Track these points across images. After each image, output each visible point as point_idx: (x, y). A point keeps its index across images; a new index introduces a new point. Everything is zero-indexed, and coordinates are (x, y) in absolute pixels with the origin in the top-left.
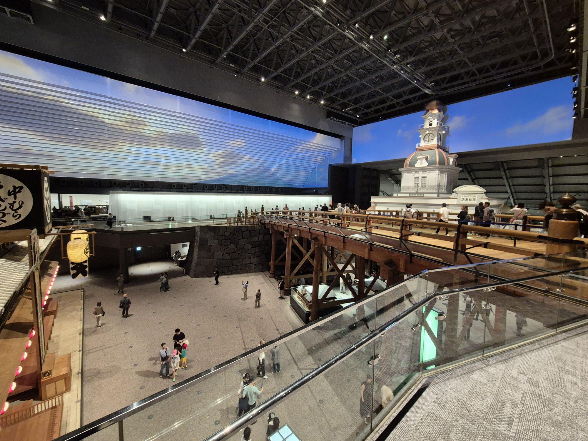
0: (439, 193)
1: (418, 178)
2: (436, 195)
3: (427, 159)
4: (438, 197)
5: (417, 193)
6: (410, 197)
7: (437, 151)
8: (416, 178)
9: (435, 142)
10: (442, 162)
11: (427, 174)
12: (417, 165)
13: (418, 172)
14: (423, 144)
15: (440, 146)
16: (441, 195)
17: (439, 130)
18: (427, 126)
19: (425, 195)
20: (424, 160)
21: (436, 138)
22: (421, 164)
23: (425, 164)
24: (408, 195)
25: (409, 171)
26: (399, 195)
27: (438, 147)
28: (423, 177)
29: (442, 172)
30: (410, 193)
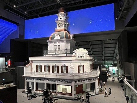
0: (67, 54)
1: (56, 46)
2: (65, 55)
3: (60, 36)
4: (67, 56)
5: (56, 54)
6: (52, 57)
7: (64, 32)
8: (55, 46)
9: (63, 28)
10: (67, 37)
11: (60, 43)
12: (55, 38)
13: (56, 42)
14: (58, 28)
15: (66, 29)
16: (68, 55)
17: (65, 22)
18: (59, 19)
19: (60, 55)
20: (58, 36)
21: (64, 25)
22: (57, 38)
23: (59, 38)
24: (51, 55)
25: (51, 42)
26: (47, 55)
27: (65, 30)
28: (58, 45)
29: (67, 42)
30: (52, 54)
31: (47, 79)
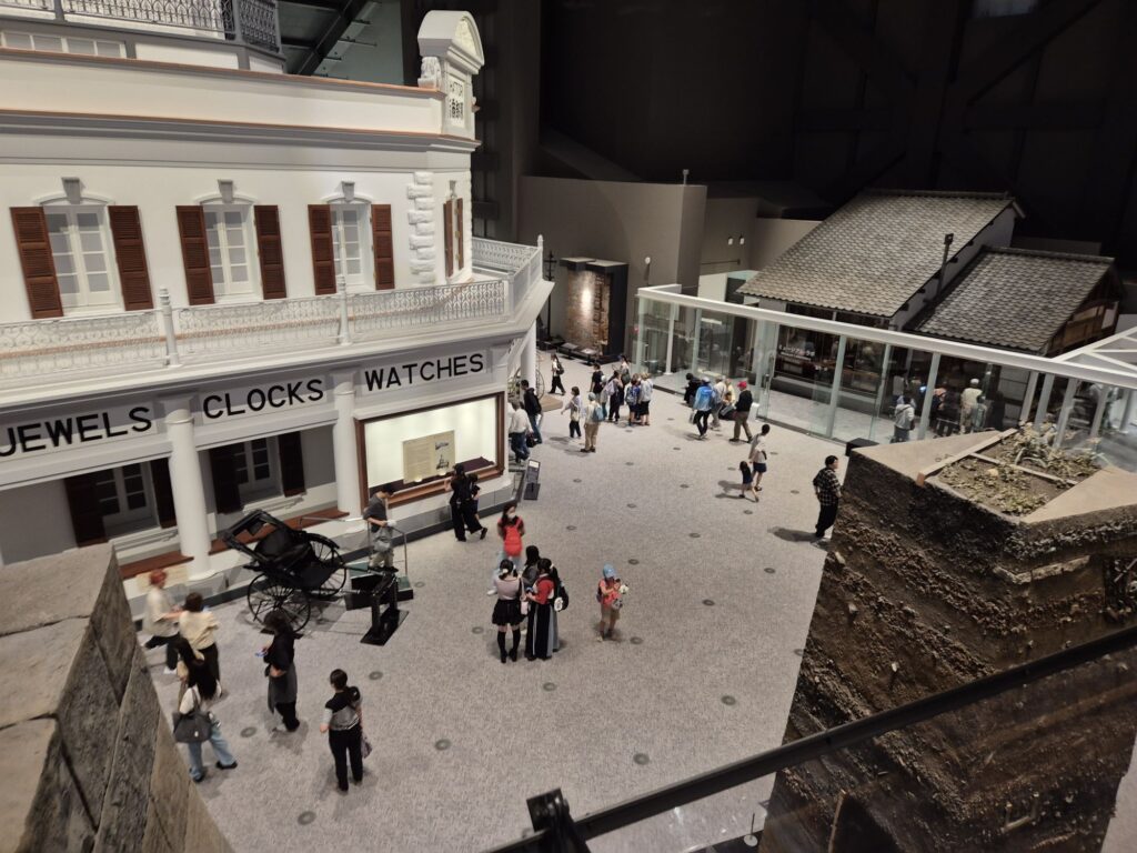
0: (247, 51)
31: (205, 396)
